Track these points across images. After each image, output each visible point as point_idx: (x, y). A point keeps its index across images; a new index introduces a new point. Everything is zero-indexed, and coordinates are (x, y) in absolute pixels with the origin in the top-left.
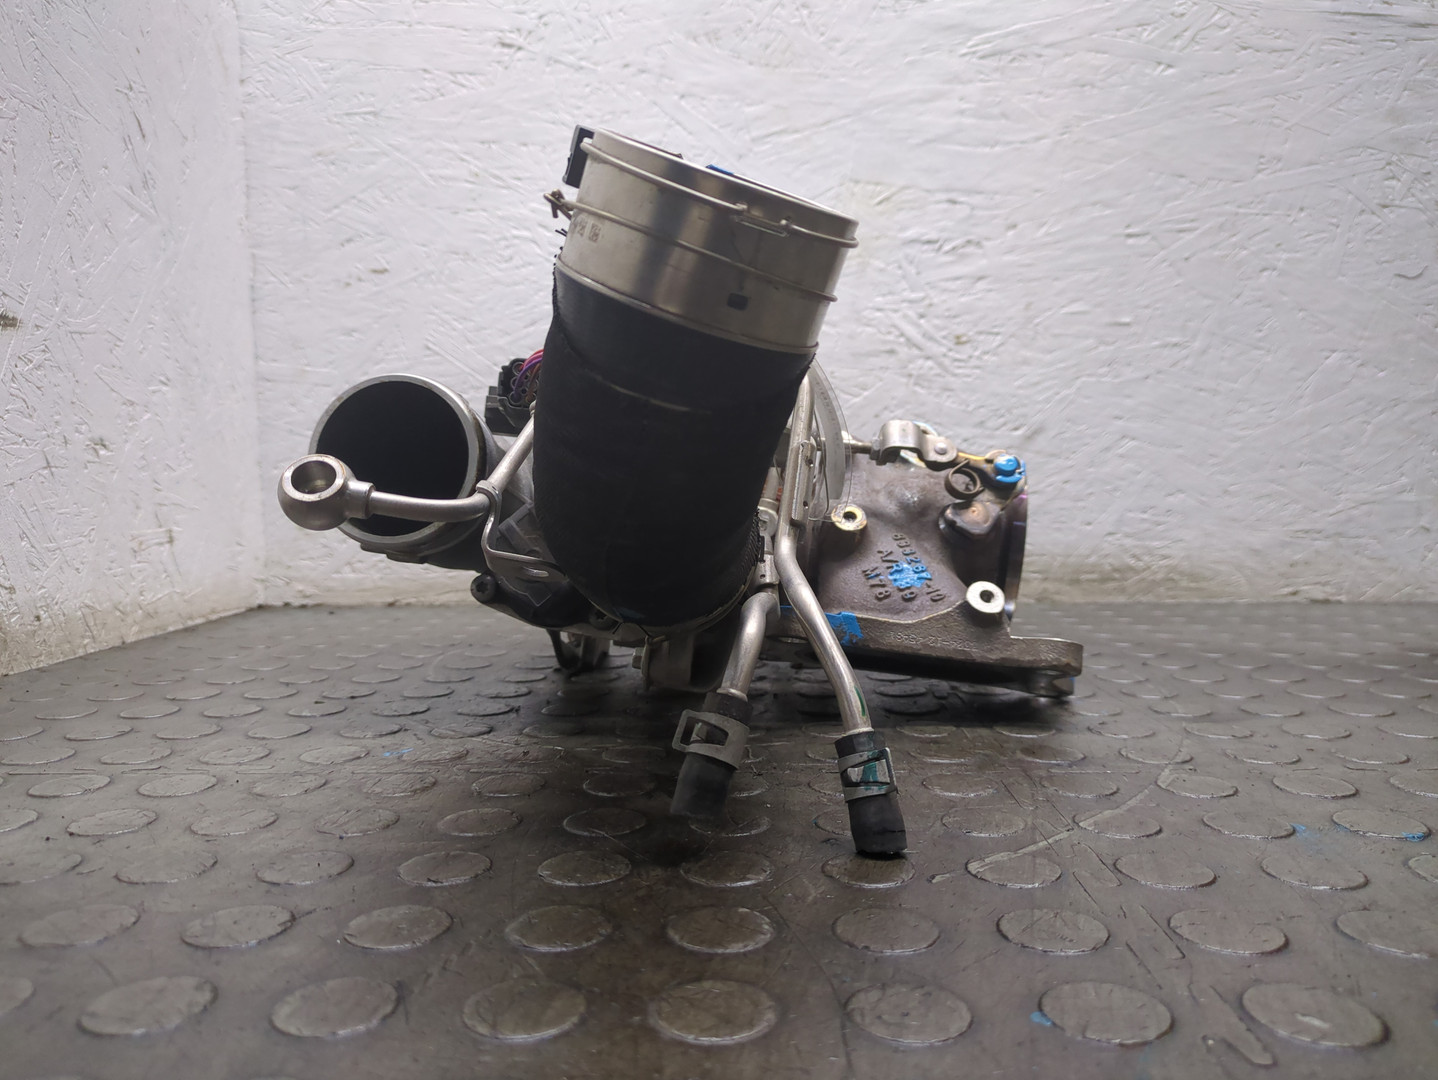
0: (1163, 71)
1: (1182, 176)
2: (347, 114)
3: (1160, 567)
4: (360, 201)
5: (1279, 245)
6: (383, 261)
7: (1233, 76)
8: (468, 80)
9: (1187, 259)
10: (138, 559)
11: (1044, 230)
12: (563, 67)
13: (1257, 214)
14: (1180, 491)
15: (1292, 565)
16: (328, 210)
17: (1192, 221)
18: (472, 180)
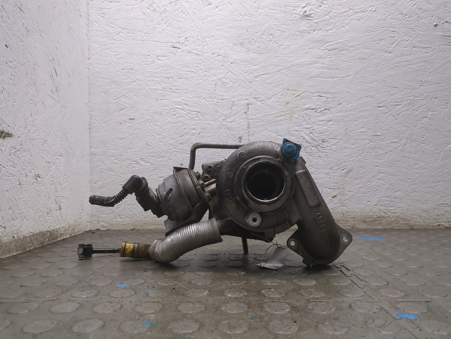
0: (388, 54)
1: (395, 88)
2: (122, 69)
3: (393, 216)
4: (126, 97)
5: (429, 109)
6: (133, 116)
7: (412, 56)
8: (162, 59)
9: (398, 114)
10: (49, 215)
11: (350, 105)
12: (193, 54)
13: (421, 100)
14: (399, 191)
15: (438, 216)
16: (116, 100)
17: (400, 102)
18: (163, 90)
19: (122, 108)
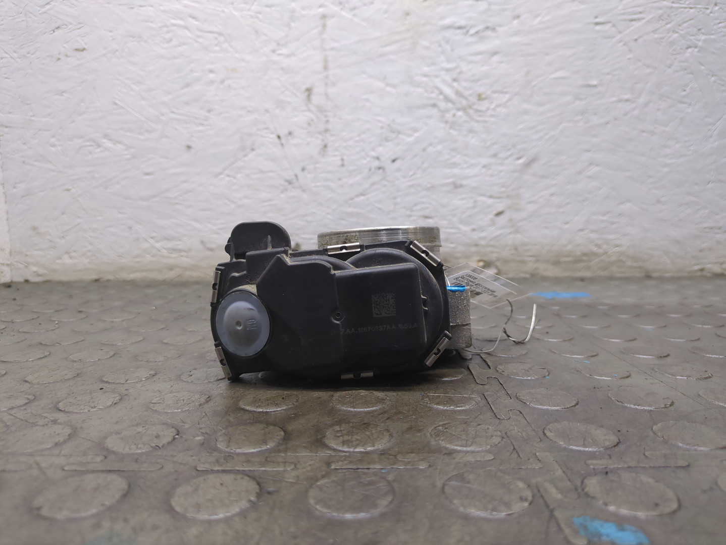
19: (57, 26)
